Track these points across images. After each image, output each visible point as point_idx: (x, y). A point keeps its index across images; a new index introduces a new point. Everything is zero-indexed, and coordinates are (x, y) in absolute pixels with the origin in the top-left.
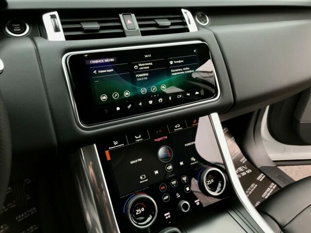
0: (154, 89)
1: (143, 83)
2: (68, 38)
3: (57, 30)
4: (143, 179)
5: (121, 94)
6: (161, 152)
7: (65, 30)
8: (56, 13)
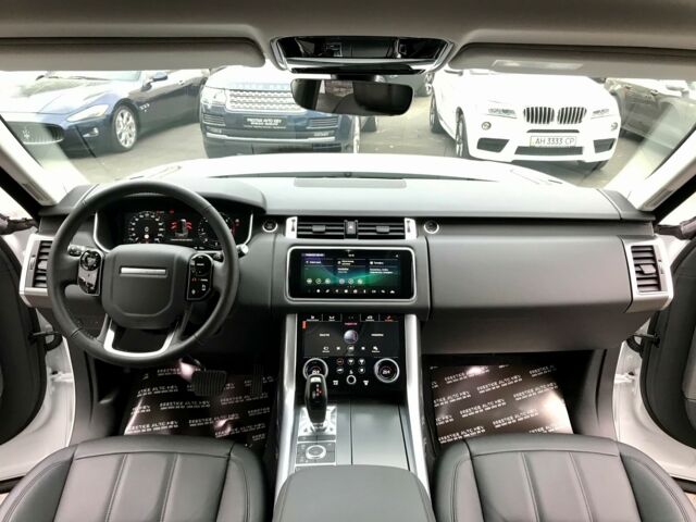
0: (351, 281)
1: (343, 275)
2: (299, 236)
3: (293, 230)
4: (326, 350)
5: (323, 280)
6: (348, 334)
7: (298, 230)
8: (296, 218)
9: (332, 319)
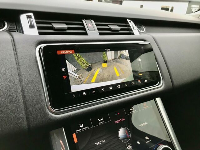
6: (122, 133)
8: (32, 14)
9: (101, 120)
